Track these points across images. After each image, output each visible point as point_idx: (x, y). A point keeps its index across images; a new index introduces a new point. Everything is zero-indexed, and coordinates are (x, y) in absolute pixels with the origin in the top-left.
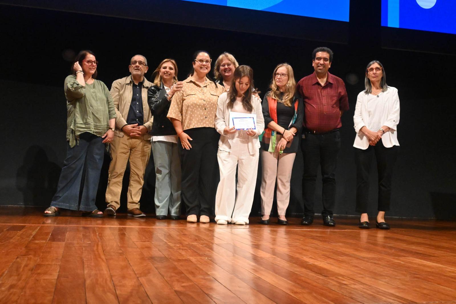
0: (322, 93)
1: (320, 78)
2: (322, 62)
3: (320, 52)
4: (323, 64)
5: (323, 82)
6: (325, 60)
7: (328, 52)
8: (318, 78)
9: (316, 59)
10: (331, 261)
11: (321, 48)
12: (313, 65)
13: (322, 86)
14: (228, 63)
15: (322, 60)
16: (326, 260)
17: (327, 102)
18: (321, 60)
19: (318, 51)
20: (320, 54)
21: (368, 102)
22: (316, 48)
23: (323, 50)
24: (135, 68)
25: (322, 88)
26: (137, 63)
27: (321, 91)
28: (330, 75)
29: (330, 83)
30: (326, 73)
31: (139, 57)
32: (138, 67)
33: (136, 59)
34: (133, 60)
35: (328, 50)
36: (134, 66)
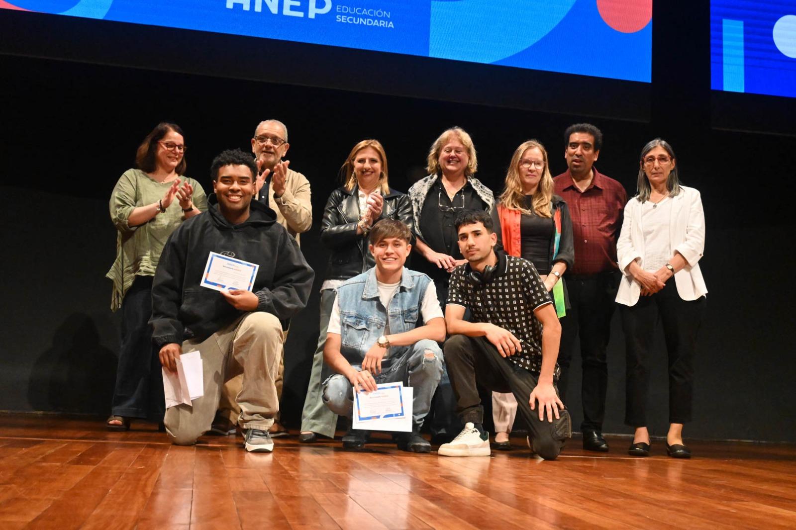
0: (581, 205)
1: (578, 181)
2: (578, 150)
3: (577, 134)
4: (581, 155)
5: (583, 187)
6: (586, 147)
7: (592, 133)
8: (574, 180)
9: (569, 145)
10: (591, 505)
11: (579, 125)
12: (566, 157)
13: (580, 192)
14: (458, 148)
15: (579, 147)
16: (581, 504)
17: (589, 220)
18: (577, 146)
19: (573, 132)
20: (576, 137)
21: (642, 216)
22: (570, 125)
23: (582, 130)
24: (264, 149)
25: (581, 197)
26: (269, 140)
27: (579, 200)
28: (599, 175)
29: (596, 188)
30: (589, 171)
31: (272, 127)
32: (271, 147)
33: (265, 132)
34: (261, 133)
35: (591, 129)
36: (261, 144)
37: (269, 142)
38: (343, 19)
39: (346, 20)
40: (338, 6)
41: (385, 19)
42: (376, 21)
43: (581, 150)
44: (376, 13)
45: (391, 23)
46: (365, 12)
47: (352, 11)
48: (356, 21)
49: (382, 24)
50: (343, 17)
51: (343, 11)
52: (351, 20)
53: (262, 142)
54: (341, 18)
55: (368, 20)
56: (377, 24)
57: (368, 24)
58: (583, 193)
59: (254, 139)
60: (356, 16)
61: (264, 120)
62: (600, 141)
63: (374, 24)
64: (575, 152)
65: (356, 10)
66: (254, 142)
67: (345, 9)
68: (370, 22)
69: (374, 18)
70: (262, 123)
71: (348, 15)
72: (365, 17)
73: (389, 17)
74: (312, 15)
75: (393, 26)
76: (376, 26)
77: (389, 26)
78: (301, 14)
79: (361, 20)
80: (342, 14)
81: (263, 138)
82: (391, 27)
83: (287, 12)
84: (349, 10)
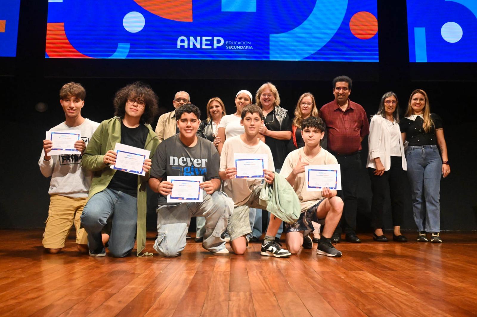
1: (341, 106)
9: (336, 89)
11: (340, 78)
12: (334, 94)
17: (349, 126)
19: (337, 81)
24: (180, 105)
25: (344, 114)
26: (182, 100)
27: (343, 116)
28: (351, 102)
29: (351, 109)
30: (346, 100)
31: (183, 95)
32: (183, 104)
33: (180, 97)
34: (178, 98)
35: (346, 79)
36: (178, 103)
37: (182, 101)
38: (229, 47)
39: (231, 48)
40: (227, 42)
41: (249, 45)
42: (244, 47)
43: (342, 91)
44: (244, 43)
45: (251, 47)
46: (239, 43)
47: (233, 43)
48: (235, 48)
49: (247, 47)
50: (229, 46)
51: (229, 44)
52: (233, 47)
53: (178, 102)
54: (228, 47)
55: (241, 46)
56: (245, 48)
57: (241, 48)
58: (345, 112)
59: (174, 101)
60: (235, 45)
61: (179, 91)
62: (351, 85)
63: (244, 48)
64: (339, 92)
65: (235, 43)
66: (174, 102)
67: (230, 43)
68: (242, 47)
69: (243, 46)
70: (178, 93)
71: (231, 45)
72: (239, 45)
73: (250, 44)
74: (215, 47)
75: (252, 48)
76: (244, 49)
77: (251, 48)
78: (210, 47)
79: (238, 47)
80: (229, 45)
81: (179, 100)
82: (251, 49)
83: (204, 47)
84: (232, 43)
